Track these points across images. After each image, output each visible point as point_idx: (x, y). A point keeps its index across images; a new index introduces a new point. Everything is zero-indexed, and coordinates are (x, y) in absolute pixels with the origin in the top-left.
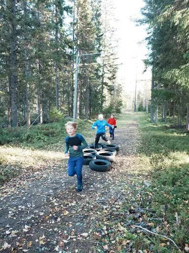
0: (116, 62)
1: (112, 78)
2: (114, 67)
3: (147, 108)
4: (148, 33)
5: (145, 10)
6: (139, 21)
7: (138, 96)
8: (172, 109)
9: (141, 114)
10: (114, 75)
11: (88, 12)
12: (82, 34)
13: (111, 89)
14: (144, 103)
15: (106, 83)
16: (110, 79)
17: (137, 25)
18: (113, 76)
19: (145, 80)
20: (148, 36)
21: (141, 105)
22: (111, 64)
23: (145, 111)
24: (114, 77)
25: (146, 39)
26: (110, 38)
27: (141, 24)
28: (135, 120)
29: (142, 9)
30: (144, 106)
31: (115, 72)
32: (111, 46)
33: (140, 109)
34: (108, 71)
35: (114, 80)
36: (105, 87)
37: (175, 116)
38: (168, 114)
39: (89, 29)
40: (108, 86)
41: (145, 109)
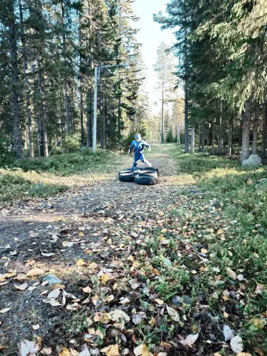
0: (138, 76)
1: (132, 97)
2: (134, 82)
3: (179, 138)
4: (179, 39)
5: (173, 7)
6: (166, 21)
7: (166, 122)
8: (211, 136)
9: (171, 146)
10: (135, 94)
11: (103, 10)
12: (97, 39)
13: (131, 112)
14: (174, 132)
15: (124, 104)
16: (129, 98)
17: (164, 27)
18: (133, 95)
19: (174, 101)
20: (179, 42)
21: (170, 134)
22: (130, 78)
23: (176, 141)
24: (135, 96)
25: (176, 45)
26: (127, 42)
27: (168, 26)
28: (165, 152)
29: (169, 6)
30: (174, 136)
31: (137, 89)
32: (129, 54)
33: (170, 140)
34: (127, 88)
35: (134, 101)
36: (124, 109)
37: (215, 146)
38: (206, 144)
39: (105, 32)
40: (127, 109)
41: (176, 139)
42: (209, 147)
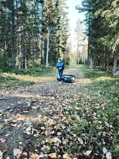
0: (67, 34)
1: (65, 43)
3: (85, 62)
4: (86, 17)
5: (84, 3)
6: (81, 9)
7: (79, 55)
8: (99, 62)
9: (81, 66)
10: (65, 42)
13: (64, 50)
15: (60, 46)
16: (63, 44)
17: (80, 12)
19: (83, 45)
20: (86, 18)
21: (81, 60)
22: (64, 35)
23: (83, 64)
25: (85, 20)
26: (63, 18)
27: (82, 11)
28: (78, 68)
29: (82, 2)
31: (66, 39)
32: (64, 24)
33: (80, 63)
34: (62, 39)
35: (65, 45)
36: (60, 48)
37: (101, 66)
38: (97, 65)
39: (53, 14)
40: (62, 48)
42: (98, 67)
